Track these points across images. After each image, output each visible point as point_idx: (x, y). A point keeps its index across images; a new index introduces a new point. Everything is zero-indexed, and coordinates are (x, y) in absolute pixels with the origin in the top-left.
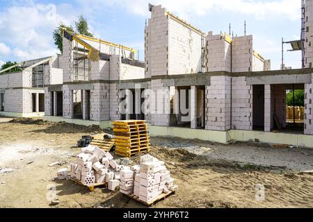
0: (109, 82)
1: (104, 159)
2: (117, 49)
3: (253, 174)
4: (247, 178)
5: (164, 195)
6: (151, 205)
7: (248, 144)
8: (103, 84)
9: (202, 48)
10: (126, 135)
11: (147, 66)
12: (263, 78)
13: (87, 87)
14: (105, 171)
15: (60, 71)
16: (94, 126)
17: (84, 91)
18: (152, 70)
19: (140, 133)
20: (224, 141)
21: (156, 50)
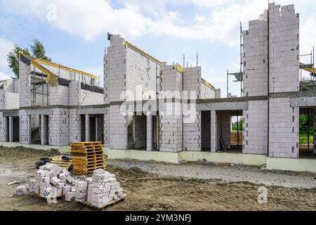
0: (69, 107)
1: (61, 175)
2: (77, 75)
3: (192, 185)
4: (187, 187)
5: (113, 202)
6: (101, 209)
7: (197, 163)
8: (62, 110)
9: (157, 77)
10: (83, 154)
11: (106, 92)
12: (209, 105)
13: (45, 112)
14: (62, 185)
15: (16, 96)
16: (52, 150)
17: (42, 117)
18: (111, 96)
19: (97, 153)
20: (176, 162)
21: (114, 78)
